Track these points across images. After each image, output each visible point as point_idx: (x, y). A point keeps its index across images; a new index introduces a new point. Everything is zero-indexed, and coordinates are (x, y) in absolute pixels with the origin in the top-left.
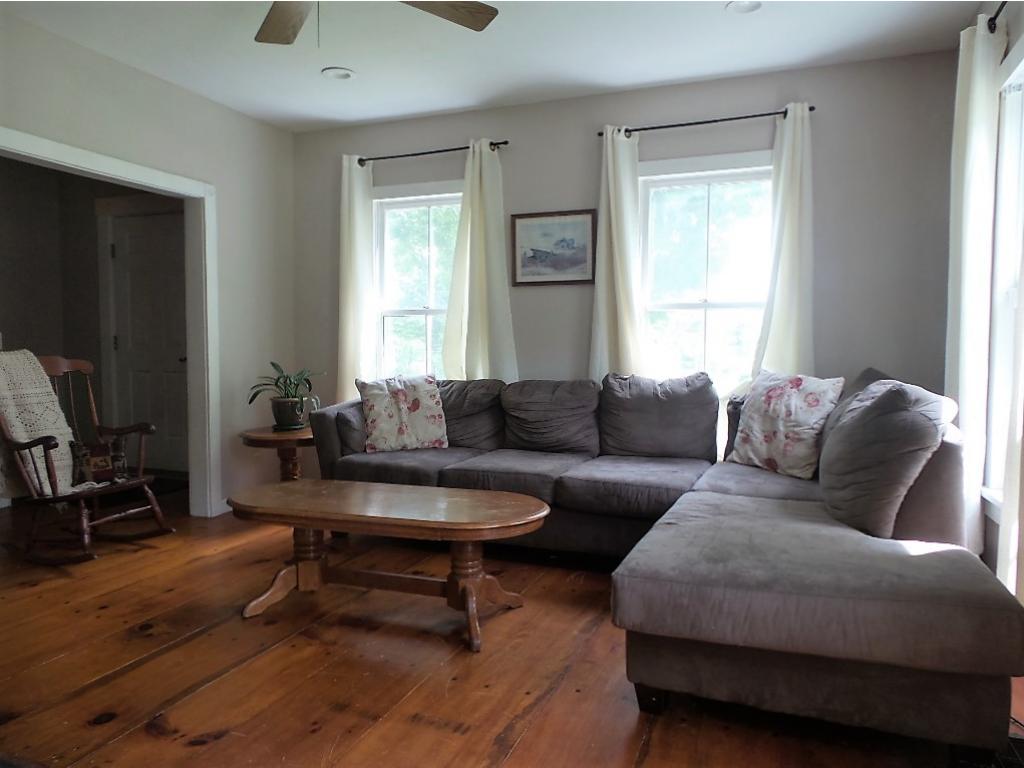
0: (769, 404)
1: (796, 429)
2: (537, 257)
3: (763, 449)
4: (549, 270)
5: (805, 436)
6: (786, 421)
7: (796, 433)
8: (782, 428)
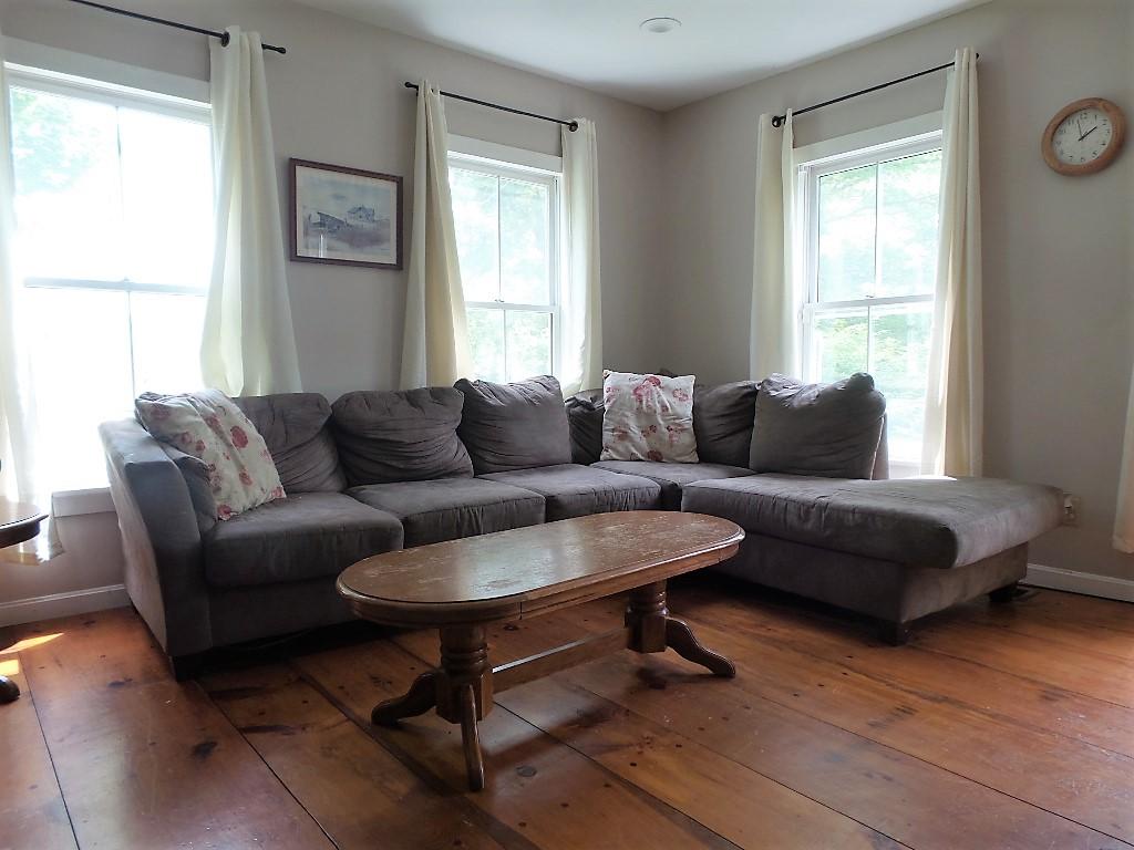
0: (641, 401)
1: (677, 421)
2: (326, 224)
3: (643, 442)
4: (344, 246)
5: (686, 427)
6: (663, 415)
7: (679, 425)
8: (661, 422)
